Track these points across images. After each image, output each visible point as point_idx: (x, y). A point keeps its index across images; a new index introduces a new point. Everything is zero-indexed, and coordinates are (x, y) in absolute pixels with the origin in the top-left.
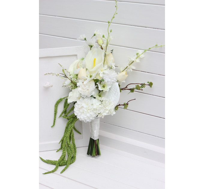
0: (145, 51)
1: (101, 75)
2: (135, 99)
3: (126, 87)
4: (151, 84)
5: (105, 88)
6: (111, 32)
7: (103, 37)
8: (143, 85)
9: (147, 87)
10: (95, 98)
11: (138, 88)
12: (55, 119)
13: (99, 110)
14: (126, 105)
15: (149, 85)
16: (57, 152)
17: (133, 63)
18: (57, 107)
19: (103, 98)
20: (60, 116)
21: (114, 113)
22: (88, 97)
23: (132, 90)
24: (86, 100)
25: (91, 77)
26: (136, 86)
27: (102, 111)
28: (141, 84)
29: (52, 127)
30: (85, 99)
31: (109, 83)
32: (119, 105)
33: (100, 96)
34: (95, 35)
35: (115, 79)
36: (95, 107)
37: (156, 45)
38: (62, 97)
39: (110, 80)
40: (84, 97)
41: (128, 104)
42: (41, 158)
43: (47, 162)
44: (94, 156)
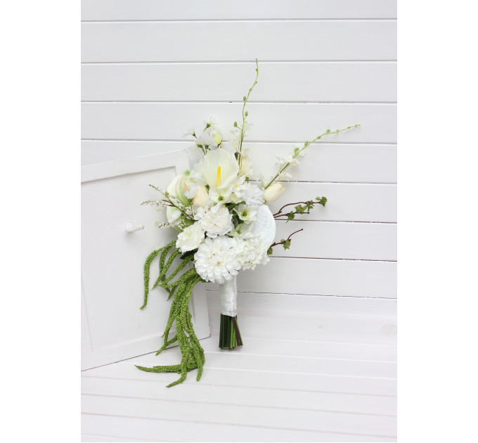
0: (307, 144)
1: (238, 195)
2: (302, 230)
3: (280, 212)
4: (323, 202)
5: (247, 216)
6: (246, 115)
7: (236, 125)
8: (309, 204)
9: (317, 207)
10: (232, 237)
11: (300, 211)
12: (147, 293)
13: (247, 256)
14: (286, 243)
15: (319, 203)
17: (288, 168)
18: (149, 268)
19: (248, 234)
20: (156, 285)
21: (268, 260)
23: (291, 216)
24: (218, 241)
25: (221, 199)
26: (296, 208)
27: (252, 257)
28: (306, 203)
29: (142, 308)
30: (215, 241)
31: (253, 206)
32: (274, 244)
33: (239, 232)
34: (208, 126)
35: (261, 199)
36: (238, 252)
37: (328, 131)
38: (157, 249)
39: (254, 201)
40: (214, 237)
41: (290, 240)
42: (139, 368)
43: (158, 370)
44: (234, 348)
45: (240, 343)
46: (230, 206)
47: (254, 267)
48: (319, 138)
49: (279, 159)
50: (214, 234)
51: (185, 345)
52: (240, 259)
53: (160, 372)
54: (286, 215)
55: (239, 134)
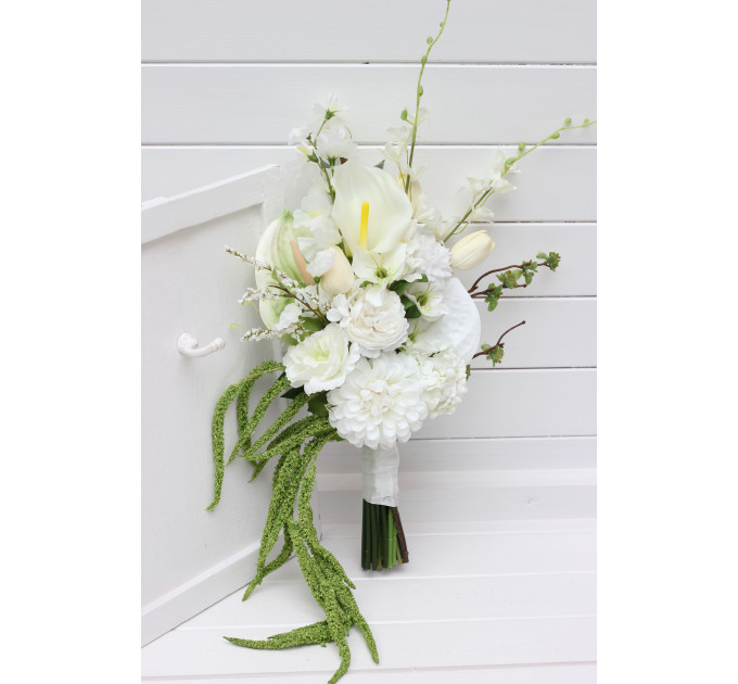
2: (524, 322)
3: (475, 288)
4: (552, 262)
5: (426, 305)
6: (421, 94)
7: (405, 115)
12: (219, 477)
15: (545, 264)
16: (245, 599)
17: (489, 198)
18: (223, 424)
22: (388, 354)
25: (382, 275)
28: (520, 267)
31: (438, 283)
33: (412, 339)
34: (330, 115)
35: (448, 266)
37: (569, 122)
39: (438, 273)
41: (501, 346)
42: (236, 642)
43: (280, 643)
44: (396, 569)
45: (404, 557)
46: (397, 286)
47: (454, 409)
48: (556, 137)
49: (471, 180)
50: (373, 351)
51: (323, 582)
52: (428, 399)
53: (285, 648)
54: (485, 293)
55: (407, 134)
